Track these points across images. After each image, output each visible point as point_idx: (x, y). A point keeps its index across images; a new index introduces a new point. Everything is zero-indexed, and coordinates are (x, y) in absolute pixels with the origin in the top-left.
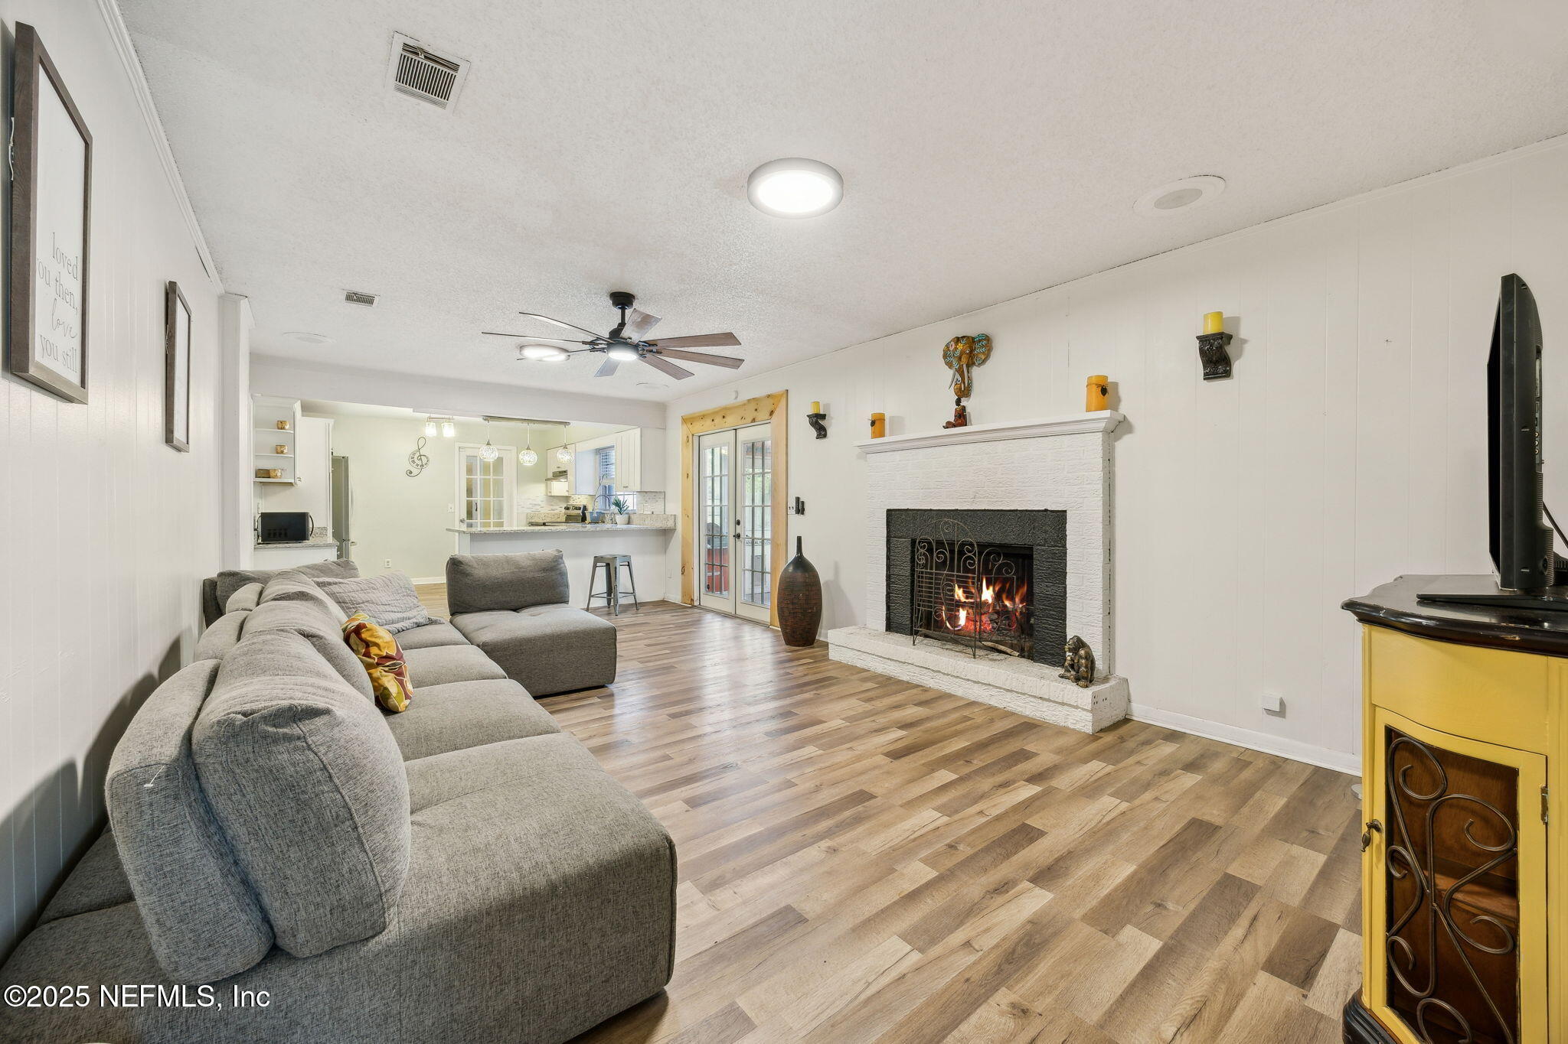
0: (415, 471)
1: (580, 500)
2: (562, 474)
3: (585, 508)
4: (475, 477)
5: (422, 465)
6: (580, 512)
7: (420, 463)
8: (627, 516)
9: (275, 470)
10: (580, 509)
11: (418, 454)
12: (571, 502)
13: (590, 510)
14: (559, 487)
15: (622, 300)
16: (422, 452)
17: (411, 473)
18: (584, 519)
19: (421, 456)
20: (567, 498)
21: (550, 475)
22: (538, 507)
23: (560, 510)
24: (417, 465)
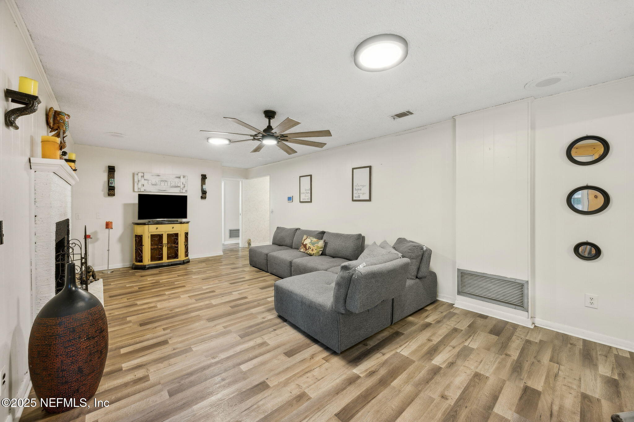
15: (270, 114)
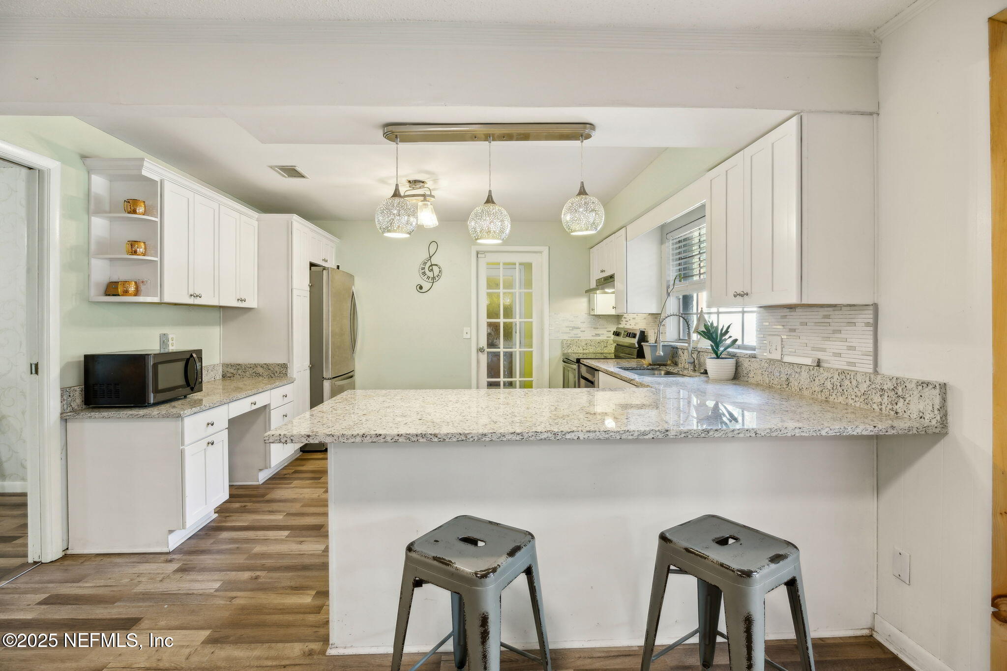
0: (426, 286)
1: (636, 322)
2: (608, 281)
3: (643, 337)
4: (515, 291)
5: (434, 278)
6: (635, 341)
7: (430, 274)
8: (732, 361)
9: (125, 282)
10: (634, 336)
11: (429, 264)
12: (625, 325)
13: (651, 339)
14: (605, 302)
16: (434, 260)
17: (421, 288)
18: (641, 354)
19: (432, 265)
20: (618, 318)
21: (593, 285)
22: (578, 331)
23: (606, 334)
24: (428, 278)
